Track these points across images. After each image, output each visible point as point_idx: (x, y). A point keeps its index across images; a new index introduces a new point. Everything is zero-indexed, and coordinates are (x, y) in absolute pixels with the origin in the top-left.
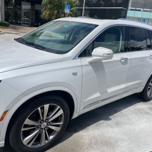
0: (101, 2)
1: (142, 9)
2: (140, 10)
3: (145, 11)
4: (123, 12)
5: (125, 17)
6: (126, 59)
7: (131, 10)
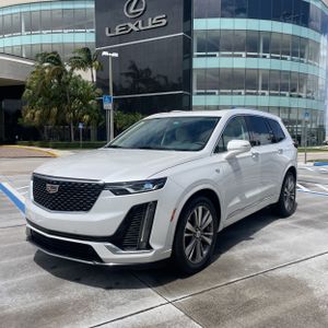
0: (141, 85)
1: (217, 92)
2: (214, 94)
3: (222, 94)
4: (185, 99)
5: (189, 108)
6: (257, 155)
7: (198, 94)
